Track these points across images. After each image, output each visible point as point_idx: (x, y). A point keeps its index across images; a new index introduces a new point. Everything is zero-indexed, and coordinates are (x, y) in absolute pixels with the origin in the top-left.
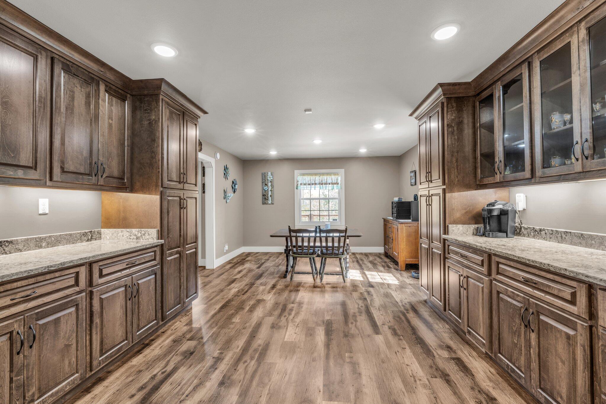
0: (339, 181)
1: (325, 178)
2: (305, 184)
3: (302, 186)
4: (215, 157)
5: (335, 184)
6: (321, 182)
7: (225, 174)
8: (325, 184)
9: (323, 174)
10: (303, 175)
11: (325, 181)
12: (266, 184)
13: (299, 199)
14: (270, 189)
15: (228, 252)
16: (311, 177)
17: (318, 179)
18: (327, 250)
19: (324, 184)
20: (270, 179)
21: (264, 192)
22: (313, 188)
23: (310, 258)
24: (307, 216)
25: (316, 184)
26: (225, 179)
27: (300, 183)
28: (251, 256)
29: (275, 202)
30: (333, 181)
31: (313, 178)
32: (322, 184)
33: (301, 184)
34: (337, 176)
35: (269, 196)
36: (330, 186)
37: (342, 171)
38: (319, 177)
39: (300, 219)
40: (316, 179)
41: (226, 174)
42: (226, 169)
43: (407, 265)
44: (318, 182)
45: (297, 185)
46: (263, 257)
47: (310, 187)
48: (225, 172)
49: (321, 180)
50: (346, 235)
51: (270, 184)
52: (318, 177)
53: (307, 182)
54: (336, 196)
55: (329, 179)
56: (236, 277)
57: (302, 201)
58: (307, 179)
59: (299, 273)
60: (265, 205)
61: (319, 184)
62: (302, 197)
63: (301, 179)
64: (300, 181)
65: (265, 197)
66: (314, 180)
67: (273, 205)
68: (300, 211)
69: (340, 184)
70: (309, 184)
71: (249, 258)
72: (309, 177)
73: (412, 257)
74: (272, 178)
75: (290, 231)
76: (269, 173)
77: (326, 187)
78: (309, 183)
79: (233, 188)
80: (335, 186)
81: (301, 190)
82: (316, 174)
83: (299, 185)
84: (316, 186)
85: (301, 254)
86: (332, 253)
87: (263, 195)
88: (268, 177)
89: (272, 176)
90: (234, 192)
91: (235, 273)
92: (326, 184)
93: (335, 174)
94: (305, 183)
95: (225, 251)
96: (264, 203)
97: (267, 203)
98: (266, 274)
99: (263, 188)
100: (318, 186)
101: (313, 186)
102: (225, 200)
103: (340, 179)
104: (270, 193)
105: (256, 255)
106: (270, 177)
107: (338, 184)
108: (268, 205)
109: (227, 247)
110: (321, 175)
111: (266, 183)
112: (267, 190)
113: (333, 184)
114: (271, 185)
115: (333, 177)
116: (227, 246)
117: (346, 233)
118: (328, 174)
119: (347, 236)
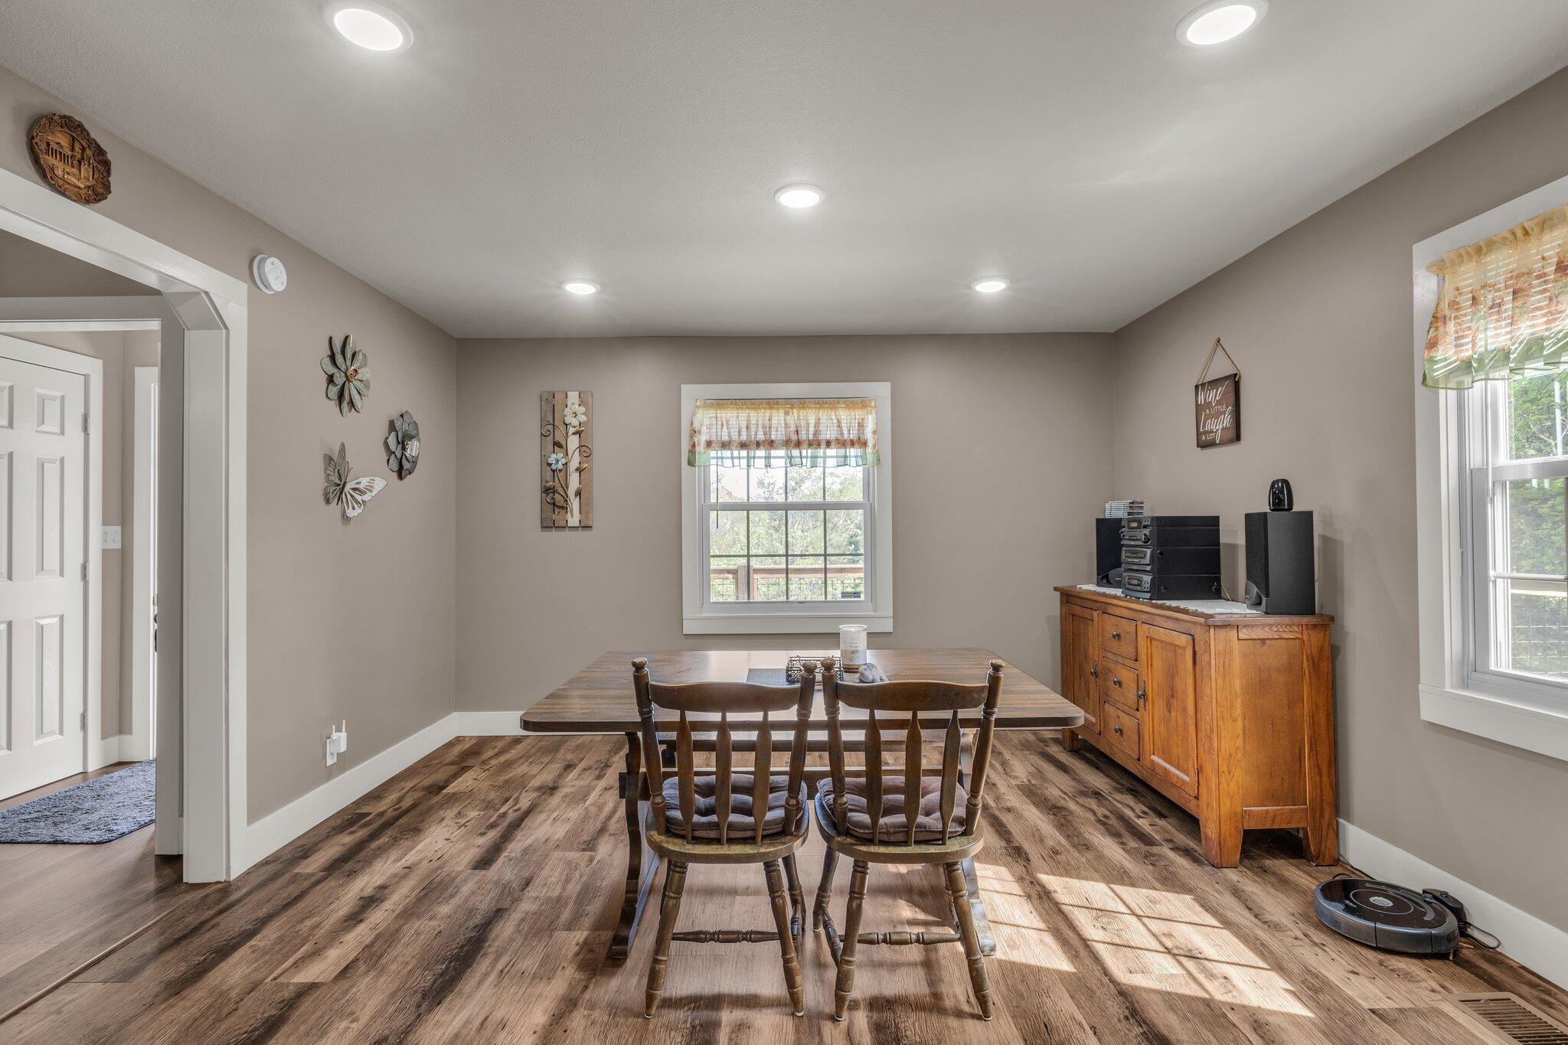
0: (869, 435)
1: (812, 421)
2: (725, 445)
3: (713, 454)
4: (251, 275)
5: (852, 443)
6: (794, 438)
7: (331, 379)
8: (810, 445)
9: (802, 403)
10: (720, 403)
11: (812, 430)
12: (557, 444)
13: (702, 508)
14: (574, 464)
15: (345, 762)
16: (753, 414)
17: (779, 422)
18: (875, 808)
19: (805, 445)
20: (575, 422)
21: (549, 474)
22: (760, 463)
23: (770, 867)
24: (729, 572)
25: (771, 444)
26: (333, 404)
27: (703, 438)
28: (484, 763)
29: (597, 520)
30: (845, 432)
31: (759, 417)
32: (798, 444)
33: (709, 444)
34: (859, 414)
35: (571, 492)
36: (831, 452)
37: (881, 390)
38: (787, 413)
39: (705, 587)
40: (774, 422)
41: (340, 379)
42: (339, 353)
43: (1247, 833)
44: (779, 437)
45: (694, 446)
46: (535, 769)
47: (748, 458)
48: (331, 370)
49: (793, 429)
50: (988, 713)
51: (573, 442)
52: (781, 413)
53: (735, 437)
54: (856, 494)
55: (827, 421)
56: (304, 977)
57: (713, 514)
58: (733, 422)
59: (697, 937)
60: (554, 535)
61: (787, 443)
62: (713, 500)
63: (707, 422)
64: (704, 429)
65: (553, 499)
66: (764, 427)
67: (587, 533)
68: (704, 554)
69: (870, 443)
70: (743, 445)
71: (465, 782)
72: (743, 414)
73: (1271, 797)
74: (583, 418)
75: (646, 693)
76: (573, 397)
77: (814, 457)
78: (744, 437)
79: (390, 453)
80: (852, 452)
81: (707, 467)
82: (772, 403)
83: (700, 448)
84: (774, 453)
85: (712, 834)
86: (906, 828)
87: (547, 490)
88: (567, 411)
89: (583, 409)
90: (401, 473)
91: (327, 926)
92: (815, 443)
93: (852, 403)
94: (725, 438)
95: (330, 761)
96: (548, 525)
97: (563, 524)
98: (505, 929)
99: (544, 457)
100: (782, 452)
101: (761, 453)
102: (335, 508)
103: (872, 422)
104: (574, 482)
105: (503, 758)
106: (574, 411)
107: (864, 444)
108: (566, 533)
109: (340, 741)
110: (792, 407)
111: (559, 438)
112: (560, 466)
113: (842, 443)
114: (581, 446)
115: (844, 415)
116: (343, 735)
117: (990, 704)
118: (821, 402)
119: (1001, 722)
